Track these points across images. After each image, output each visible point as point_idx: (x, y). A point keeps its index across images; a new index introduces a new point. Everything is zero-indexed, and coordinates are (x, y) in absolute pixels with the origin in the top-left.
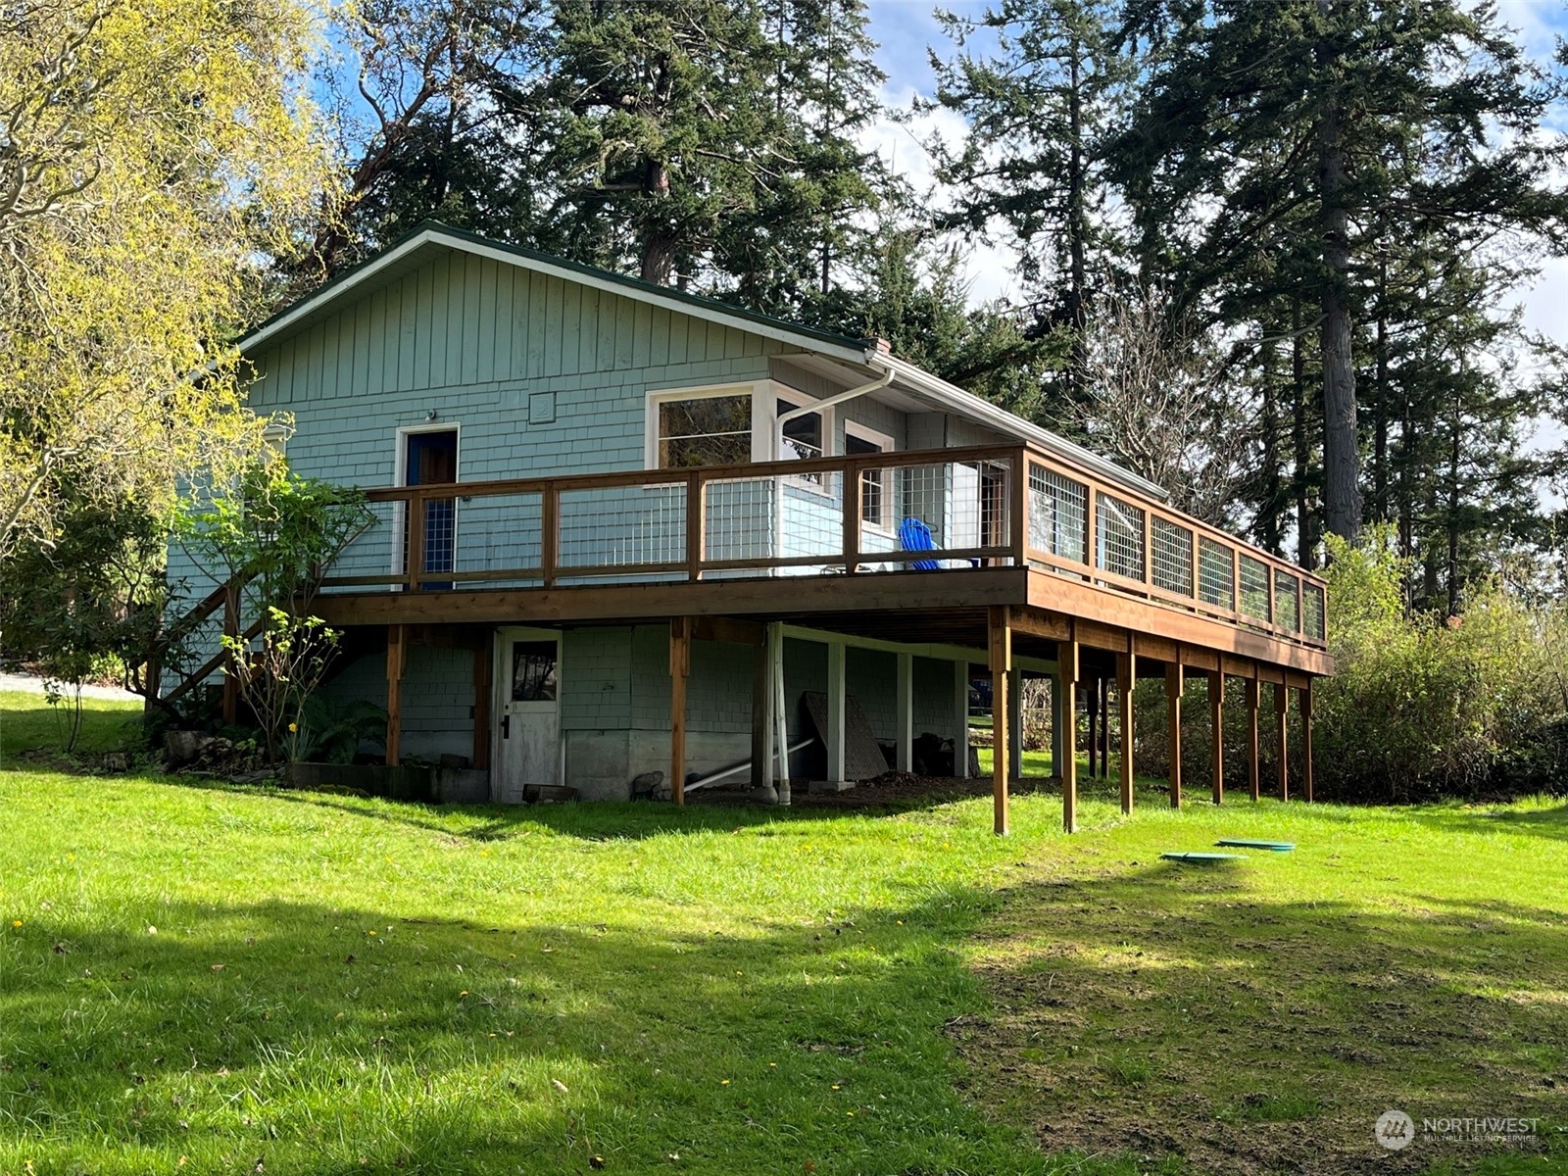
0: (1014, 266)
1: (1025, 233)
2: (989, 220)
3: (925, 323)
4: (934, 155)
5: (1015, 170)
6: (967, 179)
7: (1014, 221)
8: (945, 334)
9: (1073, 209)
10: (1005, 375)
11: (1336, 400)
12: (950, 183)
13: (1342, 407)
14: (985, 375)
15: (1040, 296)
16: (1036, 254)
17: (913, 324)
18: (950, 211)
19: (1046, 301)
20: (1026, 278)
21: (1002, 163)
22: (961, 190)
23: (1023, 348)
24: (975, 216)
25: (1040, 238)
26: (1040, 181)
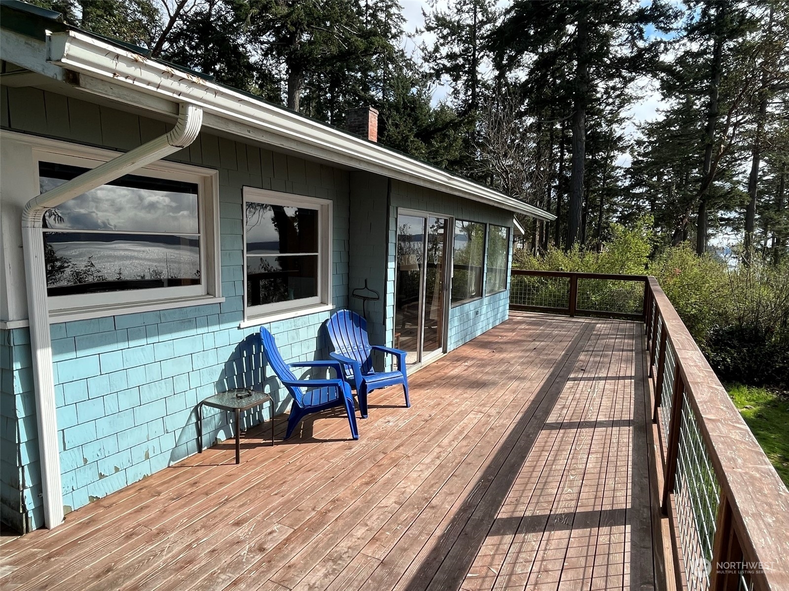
0: (450, 93)
1: (455, 80)
2: (442, 76)
3: (413, 109)
4: (423, 52)
5: (452, 56)
6: (435, 60)
7: (451, 76)
8: (421, 114)
9: (472, 72)
10: (447, 133)
11: (577, 147)
12: (429, 62)
13: (579, 150)
14: (439, 134)
15: (460, 105)
16: (459, 89)
17: (407, 109)
18: (428, 72)
19: (462, 107)
20: (455, 98)
21: (447, 54)
22: (432, 64)
23: (456, 121)
24: (438, 74)
25: (460, 83)
26: (460, 61)
